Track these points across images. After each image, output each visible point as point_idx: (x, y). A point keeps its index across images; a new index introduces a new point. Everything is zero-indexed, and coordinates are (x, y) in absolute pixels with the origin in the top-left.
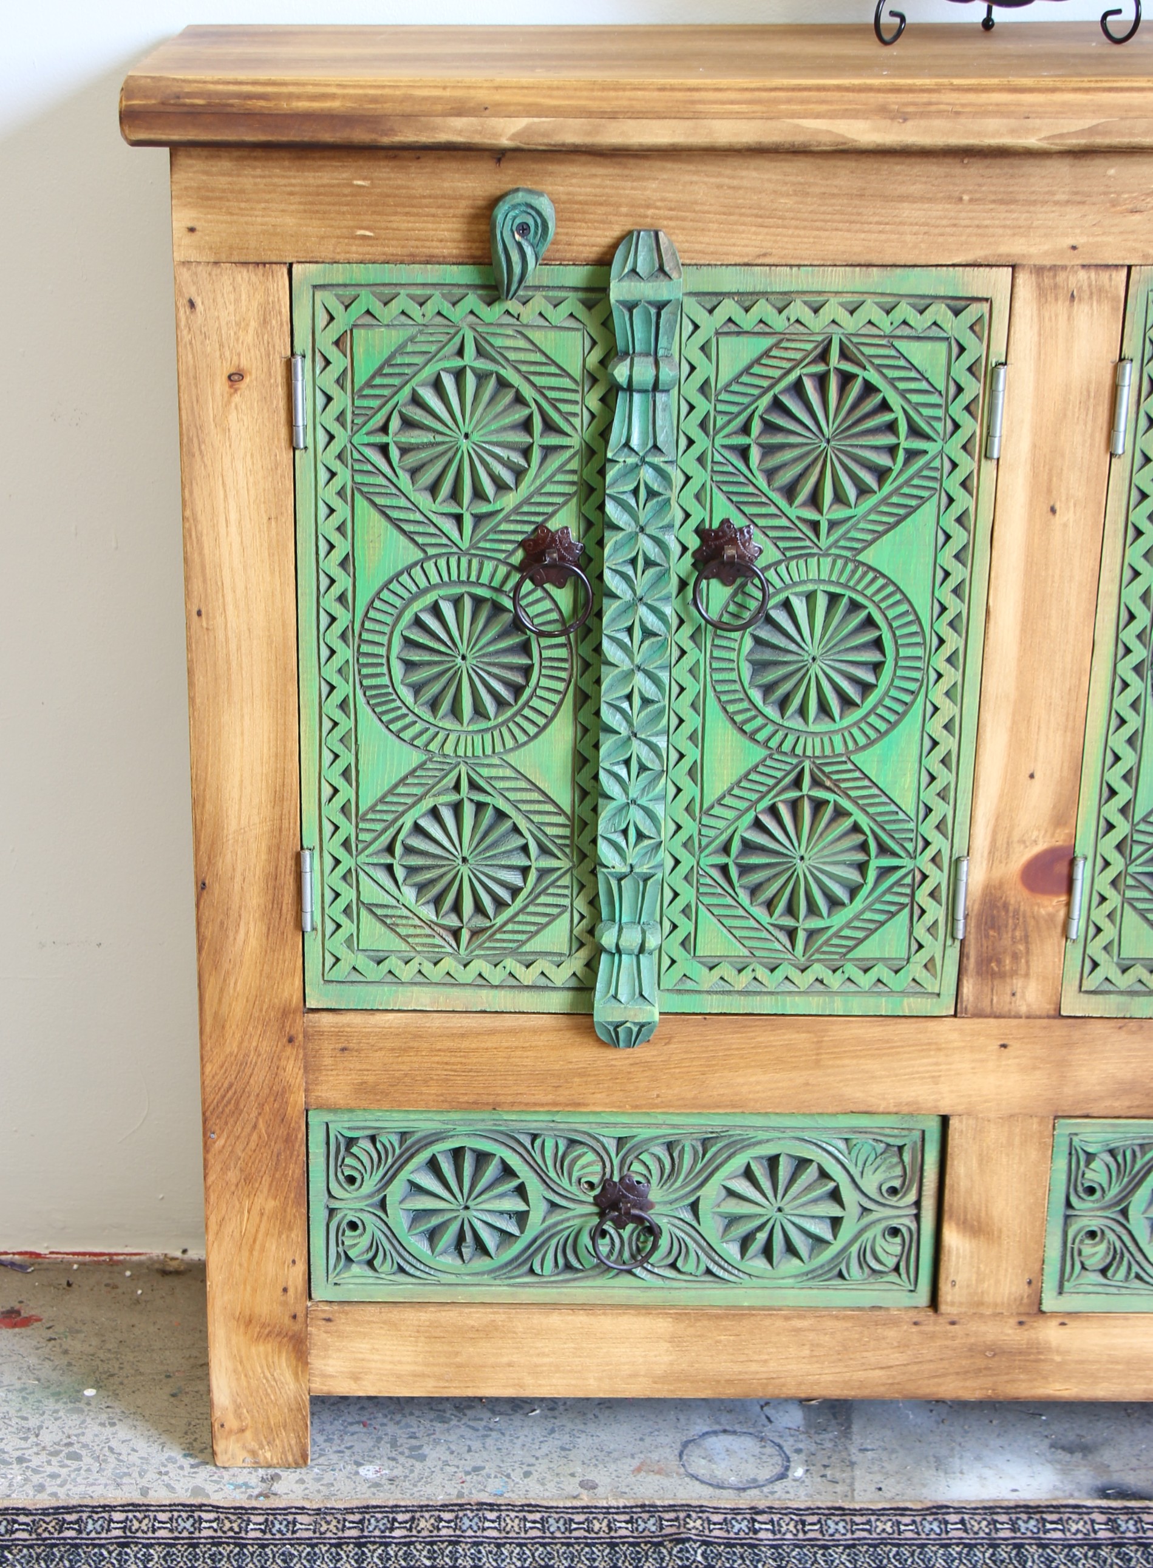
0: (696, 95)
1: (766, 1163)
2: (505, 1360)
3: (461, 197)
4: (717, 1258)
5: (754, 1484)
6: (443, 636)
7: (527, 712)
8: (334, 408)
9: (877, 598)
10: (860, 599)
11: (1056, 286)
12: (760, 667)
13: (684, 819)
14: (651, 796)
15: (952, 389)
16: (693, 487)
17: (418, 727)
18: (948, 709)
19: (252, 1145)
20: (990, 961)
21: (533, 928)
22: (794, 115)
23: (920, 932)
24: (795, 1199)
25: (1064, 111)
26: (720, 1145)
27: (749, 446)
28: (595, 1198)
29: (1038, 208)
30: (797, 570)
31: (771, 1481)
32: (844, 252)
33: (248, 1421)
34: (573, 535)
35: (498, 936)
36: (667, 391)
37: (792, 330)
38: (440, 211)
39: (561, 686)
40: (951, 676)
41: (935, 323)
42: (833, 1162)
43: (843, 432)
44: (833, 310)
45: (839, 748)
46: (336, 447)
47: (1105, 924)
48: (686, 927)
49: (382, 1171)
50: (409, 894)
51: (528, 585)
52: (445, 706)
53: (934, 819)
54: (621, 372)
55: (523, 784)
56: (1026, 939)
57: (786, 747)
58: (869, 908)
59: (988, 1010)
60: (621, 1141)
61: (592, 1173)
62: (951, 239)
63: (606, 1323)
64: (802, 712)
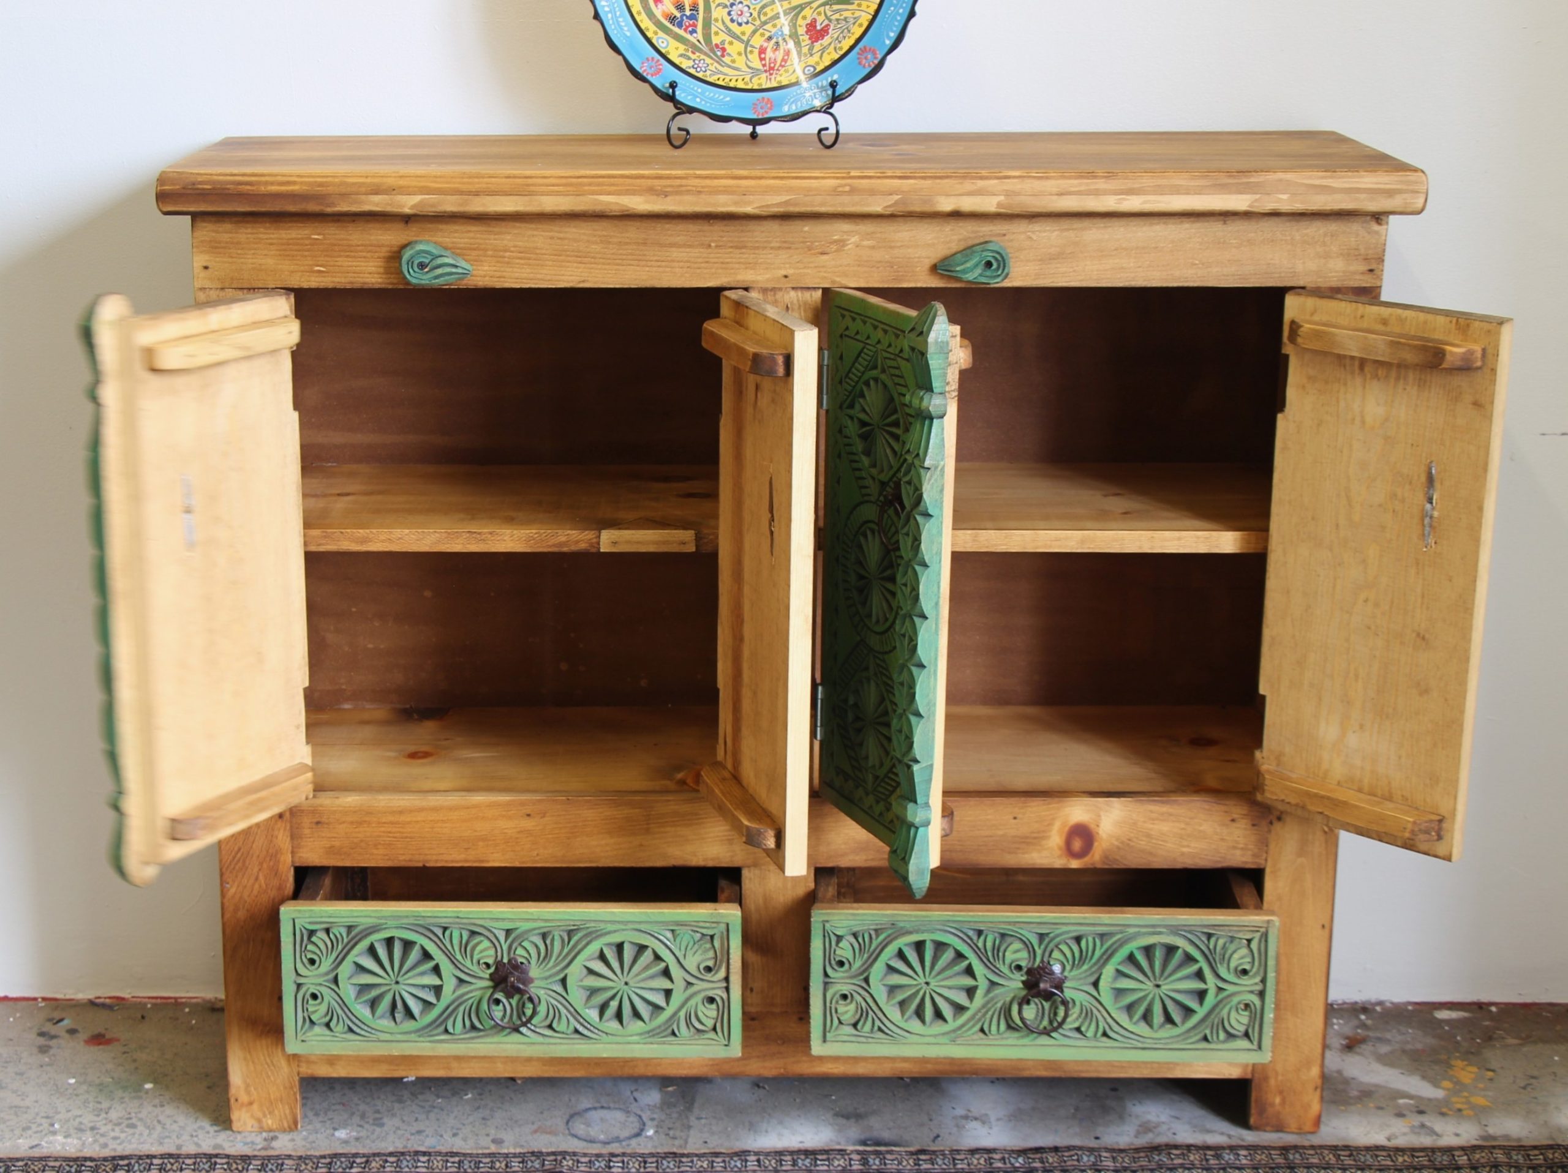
0: (530, 181)
1: (614, 949)
3: (383, 246)
4: (582, 1020)
22: (594, 193)
24: (637, 975)
25: (767, 191)
26: (580, 934)
28: (491, 975)
29: (760, 251)
32: (636, 279)
33: (255, 1096)
38: (369, 255)
42: (663, 947)
49: (334, 955)
60: (509, 932)
61: (488, 956)
62: (705, 271)
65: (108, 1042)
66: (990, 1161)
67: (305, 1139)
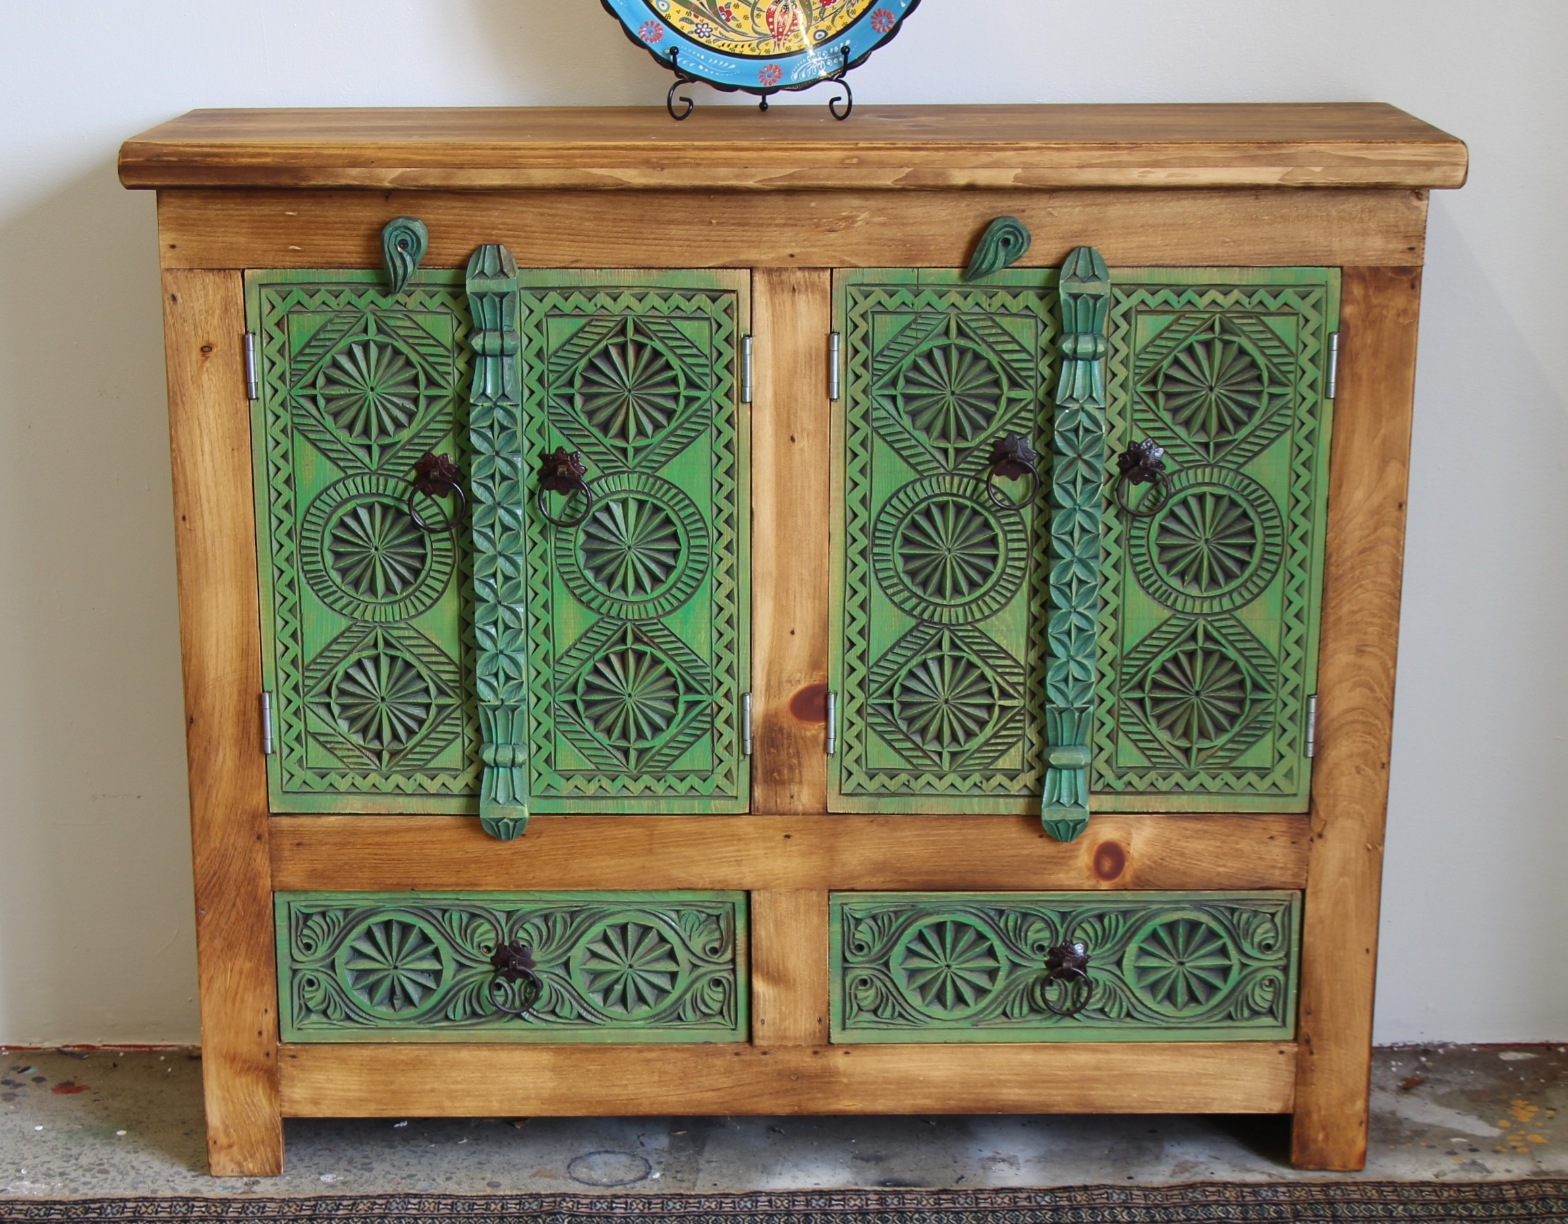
0: (518, 153)
1: (618, 930)
2: (428, 1087)
3: (362, 223)
4: (585, 1004)
5: (622, 1183)
6: (361, 533)
7: (423, 588)
8: (277, 370)
9: (671, 503)
10: (659, 504)
11: (782, 282)
12: (591, 554)
13: (542, 667)
14: (513, 647)
15: (715, 354)
16: (536, 424)
17: (345, 601)
18: (728, 583)
19: (233, 919)
20: (773, 772)
21: (435, 750)
22: (586, 166)
23: (720, 750)
24: (641, 958)
25: (771, 163)
26: (583, 916)
27: (573, 395)
28: (491, 958)
29: (764, 229)
30: (613, 484)
31: (634, 1181)
32: (632, 259)
33: (235, 1138)
34: (451, 460)
35: (410, 756)
36: (511, 356)
37: (599, 313)
38: (347, 233)
39: (447, 569)
40: (729, 559)
41: (699, 308)
42: (668, 929)
43: (639, 385)
44: (626, 299)
45: (652, 613)
46: (279, 398)
47: (855, 743)
48: (548, 748)
49: (331, 939)
50: (343, 725)
51: (419, 496)
52: (364, 585)
53: (724, 665)
54: (477, 342)
55: (423, 642)
56: (798, 754)
57: (613, 613)
58: (681, 733)
59: (774, 809)
60: (509, 914)
61: (488, 940)
62: (706, 250)
63: (504, 1056)
64: (624, 586)
65: (78, 1090)
66: (1014, 1200)
67: (289, 1183)
